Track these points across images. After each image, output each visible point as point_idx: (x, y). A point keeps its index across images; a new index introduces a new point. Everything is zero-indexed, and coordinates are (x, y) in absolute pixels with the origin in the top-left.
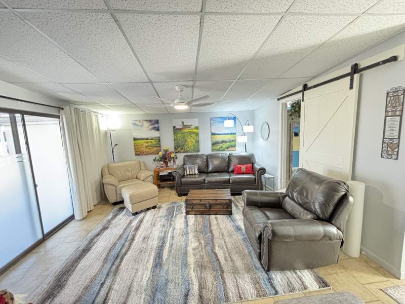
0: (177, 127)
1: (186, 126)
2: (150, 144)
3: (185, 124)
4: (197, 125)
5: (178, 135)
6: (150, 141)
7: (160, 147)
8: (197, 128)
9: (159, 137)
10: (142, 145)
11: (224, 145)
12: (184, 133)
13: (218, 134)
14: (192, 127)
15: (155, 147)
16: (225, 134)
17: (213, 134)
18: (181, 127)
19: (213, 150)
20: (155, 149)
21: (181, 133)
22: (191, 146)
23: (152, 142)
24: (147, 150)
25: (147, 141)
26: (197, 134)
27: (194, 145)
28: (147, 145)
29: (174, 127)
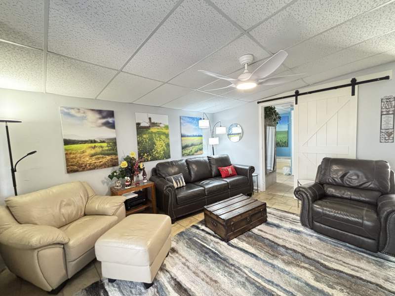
0: (142, 125)
1: (154, 123)
2: (98, 150)
3: (152, 121)
4: (167, 124)
5: (144, 136)
6: (99, 144)
7: (116, 154)
8: (167, 127)
9: (115, 139)
10: (83, 152)
11: (194, 149)
12: (152, 133)
13: (188, 136)
14: (161, 125)
15: (108, 155)
16: (194, 136)
17: (182, 136)
18: (147, 125)
19: (183, 155)
20: (109, 158)
21: (149, 133)
22: (160, 151)
23: (102, 147)
24: (93, 160)
25: (93, 145)
26: (167, 136)
27: (164, 150)
28: (93, 152)
29: (138, 124)
